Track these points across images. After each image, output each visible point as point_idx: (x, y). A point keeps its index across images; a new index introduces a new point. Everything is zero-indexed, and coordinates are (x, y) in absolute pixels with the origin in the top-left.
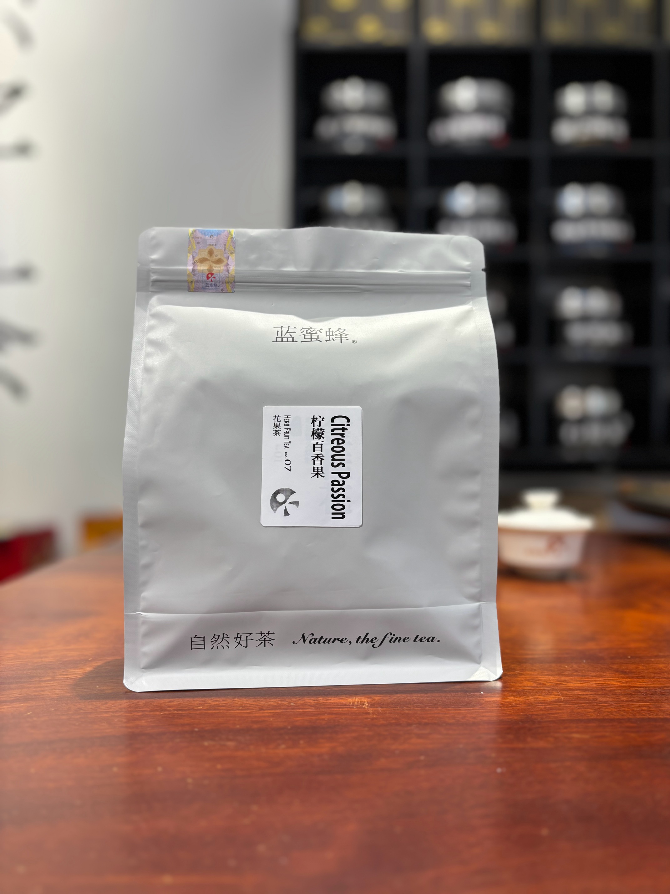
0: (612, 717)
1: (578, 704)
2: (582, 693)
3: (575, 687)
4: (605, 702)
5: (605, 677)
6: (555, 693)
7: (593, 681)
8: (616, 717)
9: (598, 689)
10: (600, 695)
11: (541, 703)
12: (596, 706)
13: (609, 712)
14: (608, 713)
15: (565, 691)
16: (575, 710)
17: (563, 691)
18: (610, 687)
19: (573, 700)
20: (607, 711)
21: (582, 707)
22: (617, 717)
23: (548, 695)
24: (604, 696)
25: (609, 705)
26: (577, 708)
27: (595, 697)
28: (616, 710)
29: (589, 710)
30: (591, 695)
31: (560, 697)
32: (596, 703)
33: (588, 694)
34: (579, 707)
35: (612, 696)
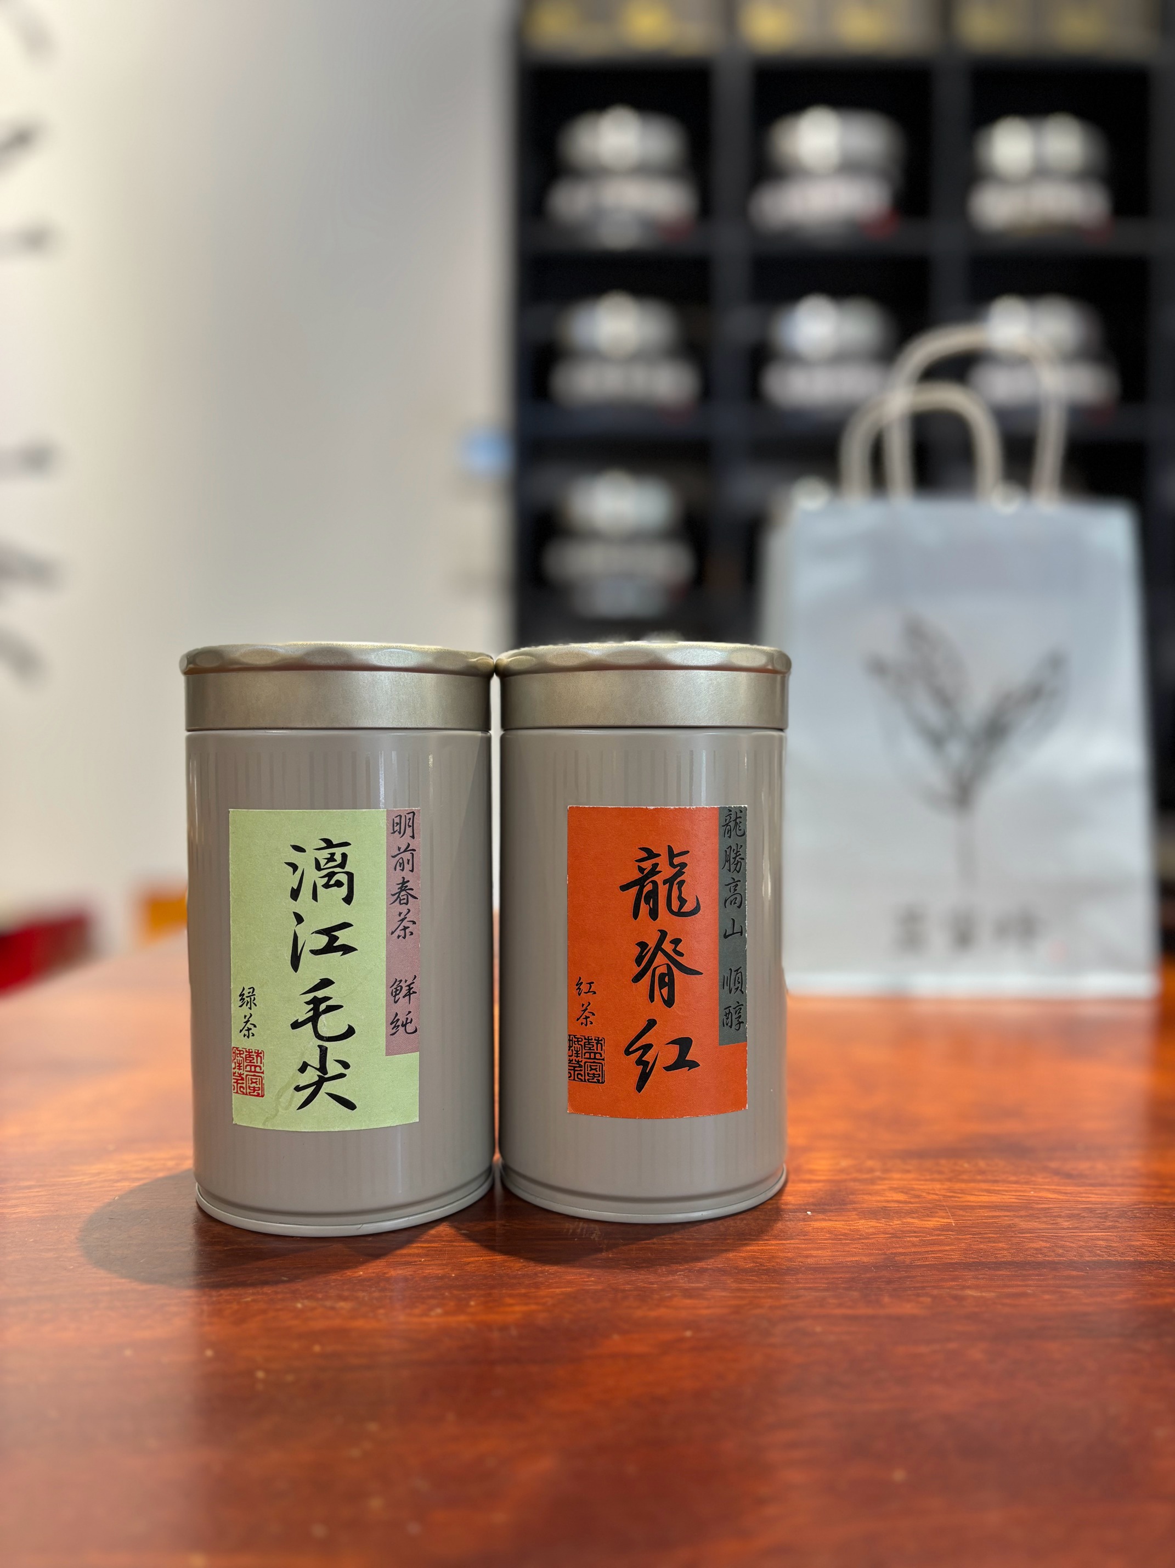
0: (1040, 1258)
1: (981, 1233)
2: (991, 1214)
3: (978, 1202)
4: (1030, 1231)
5: (1034, 1185)
6: (942, 1213)
7: (1011, 1191)
8: (1047, 1259)
9: (1020, 1207)
10: (1021, 1217)
11: (915, 1232)
12: (1013, 1238)
13: (1036, 1249)
14: (1034, 1252)
15: (960, 1209)
16: (974, 1245)
17: (955, 1210)
18: (1041, 1202)
19: (972, 1227)
20: (1033, 1248)
21: (988, 1240)
22: (1050, 1259)
23: (928, 1216)
24: (1028, 1218)
25: (1036, 1237)
26: (978, 1240)
27: (1013, 1222)
28: (1048, 1245)
29: (1000, 1245)
30: (1006, 1218)
31: (948, 1220)
32: (1013, 1231)
33: (999, 1216)
34: (982, 1240)
35: (1045, 1219)
